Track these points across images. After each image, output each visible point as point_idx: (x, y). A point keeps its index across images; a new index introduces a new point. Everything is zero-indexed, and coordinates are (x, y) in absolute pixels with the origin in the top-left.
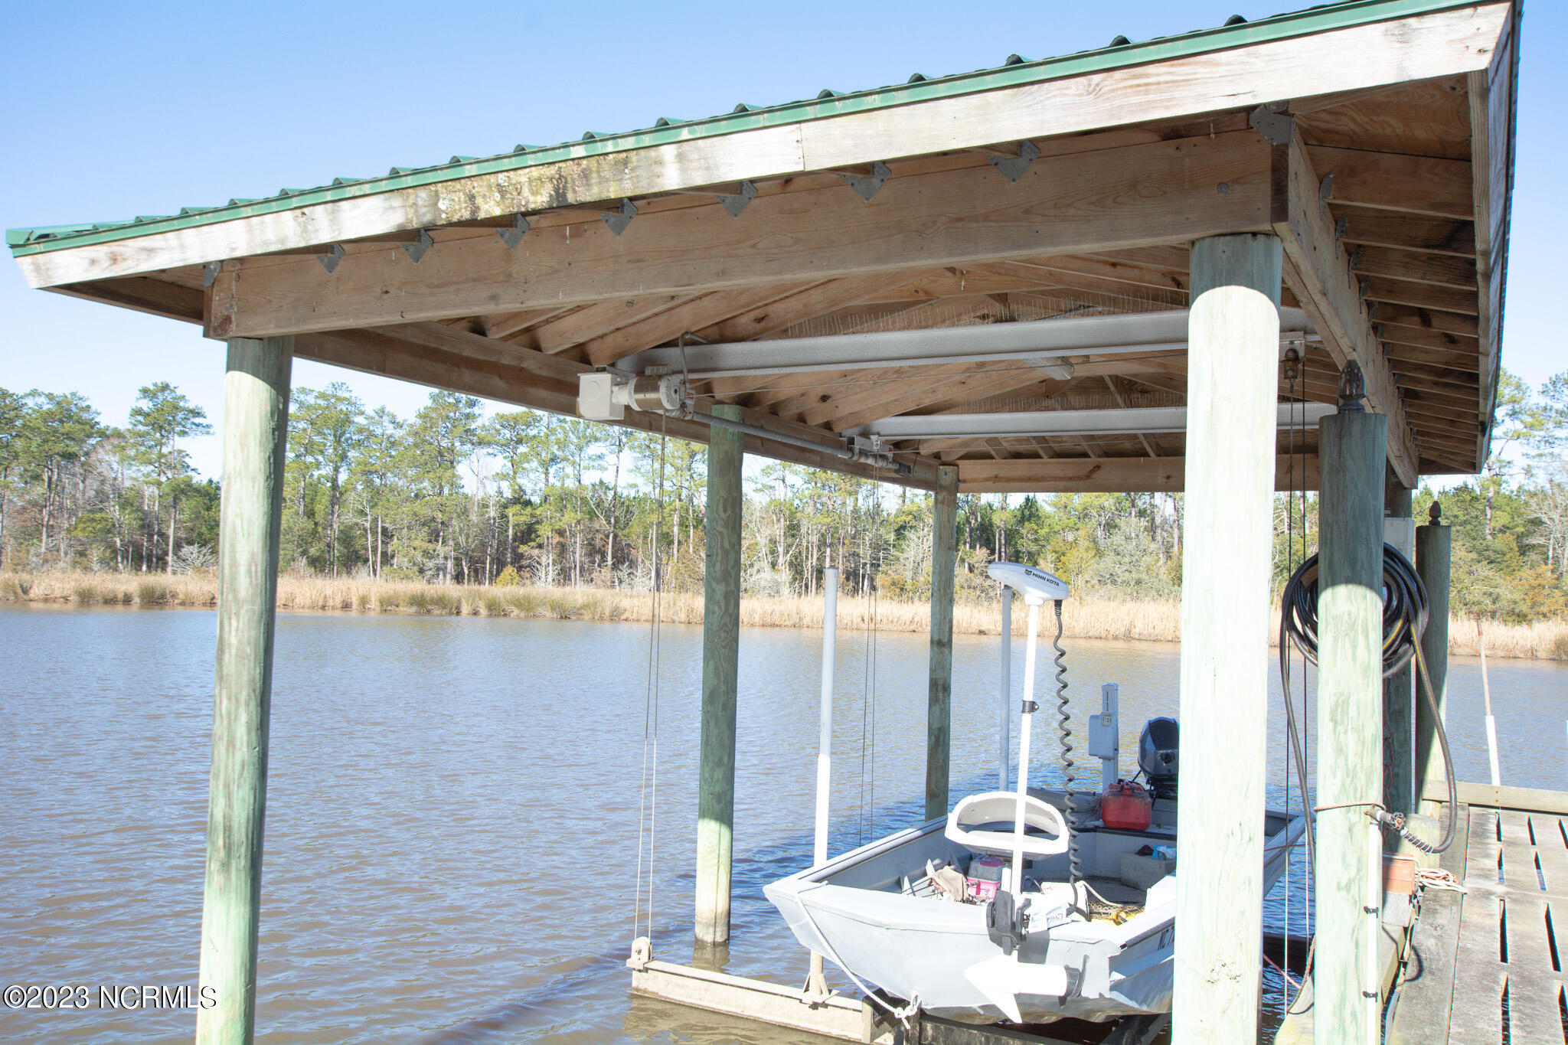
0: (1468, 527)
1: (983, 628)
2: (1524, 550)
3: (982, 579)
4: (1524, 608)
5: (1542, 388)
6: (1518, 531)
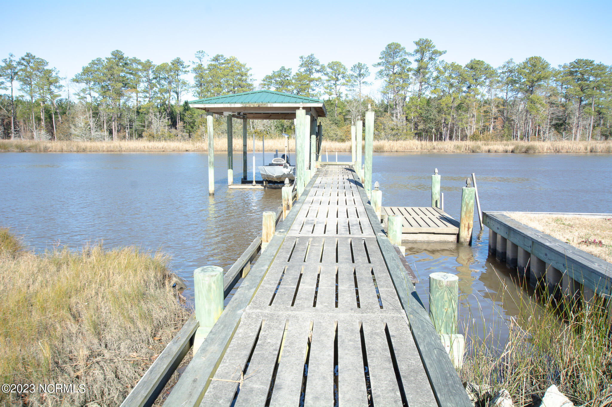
0: (331, 113)
1: (187, 149)
2: (345, 120)
3: (182, 133)
4: (343, 137)
5: (351, 69)
6: (344, 114)
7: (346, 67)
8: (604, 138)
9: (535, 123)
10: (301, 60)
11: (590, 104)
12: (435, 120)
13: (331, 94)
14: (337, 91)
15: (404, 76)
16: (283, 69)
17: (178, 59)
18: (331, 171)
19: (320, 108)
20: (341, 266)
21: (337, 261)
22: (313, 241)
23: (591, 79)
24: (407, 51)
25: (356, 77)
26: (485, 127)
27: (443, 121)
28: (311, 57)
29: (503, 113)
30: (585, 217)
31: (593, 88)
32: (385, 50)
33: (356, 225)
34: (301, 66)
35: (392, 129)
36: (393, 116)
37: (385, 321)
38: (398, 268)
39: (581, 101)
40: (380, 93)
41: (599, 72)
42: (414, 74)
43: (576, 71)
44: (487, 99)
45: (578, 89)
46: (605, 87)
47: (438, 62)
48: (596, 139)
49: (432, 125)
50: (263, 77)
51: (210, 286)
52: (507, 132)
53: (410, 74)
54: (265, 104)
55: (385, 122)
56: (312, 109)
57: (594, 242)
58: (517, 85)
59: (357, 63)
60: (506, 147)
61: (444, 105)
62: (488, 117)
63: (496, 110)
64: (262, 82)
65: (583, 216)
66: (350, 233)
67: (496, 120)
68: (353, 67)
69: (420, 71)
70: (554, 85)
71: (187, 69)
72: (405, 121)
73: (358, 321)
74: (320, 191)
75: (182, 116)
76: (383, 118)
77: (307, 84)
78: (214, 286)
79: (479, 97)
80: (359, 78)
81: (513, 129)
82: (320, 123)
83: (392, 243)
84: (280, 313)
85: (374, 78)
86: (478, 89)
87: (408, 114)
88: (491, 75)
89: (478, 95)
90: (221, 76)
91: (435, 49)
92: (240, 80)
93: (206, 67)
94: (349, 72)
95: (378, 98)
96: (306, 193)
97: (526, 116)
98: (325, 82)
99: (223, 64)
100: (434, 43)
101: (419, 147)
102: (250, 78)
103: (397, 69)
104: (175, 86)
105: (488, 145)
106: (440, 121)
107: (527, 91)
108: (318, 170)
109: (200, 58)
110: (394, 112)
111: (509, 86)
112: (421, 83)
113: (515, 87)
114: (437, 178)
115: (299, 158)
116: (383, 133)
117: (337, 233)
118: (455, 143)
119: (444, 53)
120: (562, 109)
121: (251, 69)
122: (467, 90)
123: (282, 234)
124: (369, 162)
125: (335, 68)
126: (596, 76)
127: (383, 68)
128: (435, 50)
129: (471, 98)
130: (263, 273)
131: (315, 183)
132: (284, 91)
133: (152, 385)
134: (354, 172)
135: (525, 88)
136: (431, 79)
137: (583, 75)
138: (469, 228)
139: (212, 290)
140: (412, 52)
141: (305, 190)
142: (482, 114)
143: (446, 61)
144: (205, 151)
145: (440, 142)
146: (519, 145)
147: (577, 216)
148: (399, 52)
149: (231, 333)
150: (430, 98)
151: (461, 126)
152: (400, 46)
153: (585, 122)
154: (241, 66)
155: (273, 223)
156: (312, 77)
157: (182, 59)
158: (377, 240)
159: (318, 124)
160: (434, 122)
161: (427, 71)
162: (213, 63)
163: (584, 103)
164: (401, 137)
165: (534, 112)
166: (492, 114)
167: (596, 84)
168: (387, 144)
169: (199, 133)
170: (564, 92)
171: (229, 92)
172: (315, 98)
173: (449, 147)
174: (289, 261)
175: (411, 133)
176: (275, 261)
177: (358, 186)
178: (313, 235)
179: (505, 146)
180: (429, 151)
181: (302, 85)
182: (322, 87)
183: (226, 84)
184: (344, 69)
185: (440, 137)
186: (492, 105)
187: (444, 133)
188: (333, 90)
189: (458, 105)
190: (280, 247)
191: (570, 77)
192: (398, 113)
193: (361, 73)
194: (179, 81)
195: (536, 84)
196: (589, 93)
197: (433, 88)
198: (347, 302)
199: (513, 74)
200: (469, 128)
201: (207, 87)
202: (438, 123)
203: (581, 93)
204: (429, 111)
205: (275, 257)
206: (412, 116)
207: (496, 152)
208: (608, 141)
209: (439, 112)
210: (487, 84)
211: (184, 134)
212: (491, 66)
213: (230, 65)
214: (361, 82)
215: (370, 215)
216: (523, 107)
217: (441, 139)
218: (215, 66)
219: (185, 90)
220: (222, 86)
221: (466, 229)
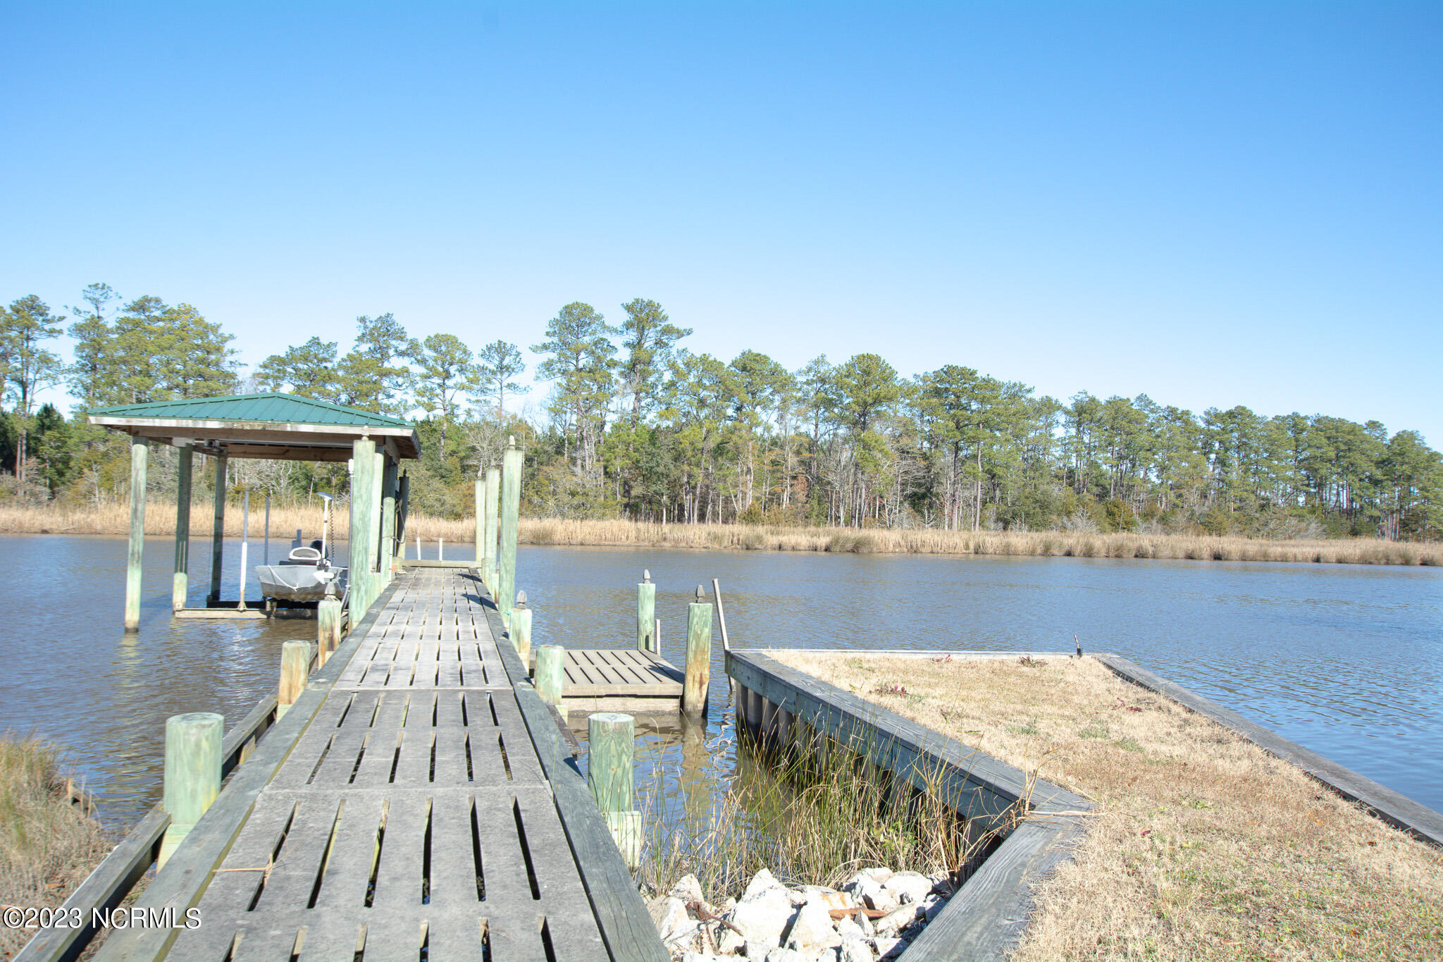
0: (430, 451)
1: (47, 527)
2: (464, 469)
3: (30, 485)
4: (459, 509)
5: (481, 353)
6: (463, 454)
7: (469, 348)
8: (1001, 525)
9: (873, 492)
10: (362, 325)
11: (975, 457)
12: (668, 476)
13: (431, 408)
14: (447, 403)
15: (601, 377)
16: (315, 342)
17: (34, 299)
18: (428, 579)
19: (407, 439)
20: (442, 731)
21: (435, 724)
22: (386, 697)
23: (974, 406)
24: (607, 324)
25: (493, 373)
26: (773, 495)
27: (685, 479)
28: (386, 321)
29: (810, 468)
30: (901, 656)
31: (978, 424)
32: (558, 317)
33: (475, 671)
34: (361, 339)
35: (573, 494)
36: (574, 464)
37: (513, 795)
38: (547, 729)
39: (958, 449)
40: (546, 412)
41: (988, 394)
42: (622, 373)
43: (946, 390)
44: (778, 436)
45: (952, 424)
46: (998, 424)
47: (674, 351)
48: (988, 529)
49: (661, 487)
50: (263, 358)
51: (198, 745)
52: (816, 507)
53: (615, 373)
54: (279, 425)
55: (556, 477)
56: (387, 440)
57: (894, 691)
58: (836, 410)
59: (494, 342)
60: (815, 539)
61: (686, 444)
62: (779, 475)
63: (796, 459)
64: (262, 370)
65: (896, 656)
66: (462, 684)
67: (795, 482)
68: (485, 348)
69: (637, 367)
70: (908, 415)
71: (57, 326)
72: (603, 476)
73: (468, 796)
74: (401, 616)
75: (32, 443)
76: (551, 468)
77: (375, 383)
78: (205, 745)
79: (759, 431)
80: (499, 376)
81: (831, 502)
82: (405, 472)
83: (545, 699)
84: (329, 792)
85: (534, 376)
86: (756, 414)
87: (608, 461)
88: (783, 386)
89: (757, 425)
90: (151, 348)
91: (666, 323)
92: (202, 361)
93: (111, 323)
94: (476, 361)
95: (541, 422)
96: (370, 619)
97: (855, 474)
98: (418, 378)
99: (159, 320)
100: (666, 309)
101: (633, 534)
102: (230, 358)
103: (584, 360)
104: (19, 366)
105: (778, 534)
106: (679, 478)
107: (855, 424)
108: (398, 577)
109: (96, 303)
110: (577, 455)
111: (820, 412)
112: (636, 394)
113: (833, 415)
114: (648, 590)
115: (358, 545)
116: (551, 503)
117: (437, 684)
118: (710, 527)
119: (688, 334)
120: (922, 463)
121: (232, 337)
122: (734, 415)
123: (324, 686)
124: (510, 555)
125: (443, 348)
126: (982, 402)
127: (553, 356)
128: (668, 326)
129: (744, 432)
130: (290, 743)
131: (392, 600)
132: (317, 395)
133: (105, 890)
134: (480, 581)
135: (851, 418)
136: (660, 387)
137: (958, 397)
138: (701, 684)
139: (202, 753)
140: (619, 327)
141: (368, 614)
142: (766, 468)
143: (691, 350)
144: (96, 533)
145: (677, 526)
146: (842, 535)
147: (887, 655)
148: (589, 324)
149: (241, 819)
150: (658, 427)
151: (723, 492)
152: (592, 310)
153: (967, 493)
154: (206, 329)
155: (303, 665)
156: (386, 365)
157: (44, 299)
158: (515, 695)
159: (400, 474)
160: (666, 481)
161: (651, 368)
162: (132, 315)
163: (962, 454)
164: (591, 511)
165: (870, 468)
166: (787, 468)
167: (983, 417)
168: (561, 527)
169: (82, 486)
170: (927, 429)
171: (171, 389)
172: (394, 417)
173: (697, 537)
174: (339, 726)
175: (614, 503)
176: (311, 727)
177: (486, 607)
178: (387, 688)
179: (812, 537)
180: (653, 546)
181: (361, 383)
182: (411, 392)
183: (164, 369)
184: (465, 352)
185: (679, 516)
186: (787, 448)
187: (687, 506)
188: (436, 400)
189: (718, 446)
190: (320, 706)
191: (934, 400)
192: (587, 459)
193: (505, 363)
194: (32, 354)
195: (872, 410)
196: (971, 434)
197: (664, 407)
198: (450, 775)
199: (827, 386)
200: (739, 496)
201: (112, 373)
202: (674, 484)
203: (957, 433)
204: (654, 456)
205: (310, 720)
206: (617, 465)
207: (793, 549)
208: (1009, 532)
209: (676, 459)
210: (777, 403)
211: (38, 488)
212: (784, 367)
213: (178, 323)
214: (505, 383)
215: (505, 655)
216: (849, 455)
217: (680, 519)
218: (137, 324)
219: (47, 377)
220: (153, 373)
221: (697, 685)
